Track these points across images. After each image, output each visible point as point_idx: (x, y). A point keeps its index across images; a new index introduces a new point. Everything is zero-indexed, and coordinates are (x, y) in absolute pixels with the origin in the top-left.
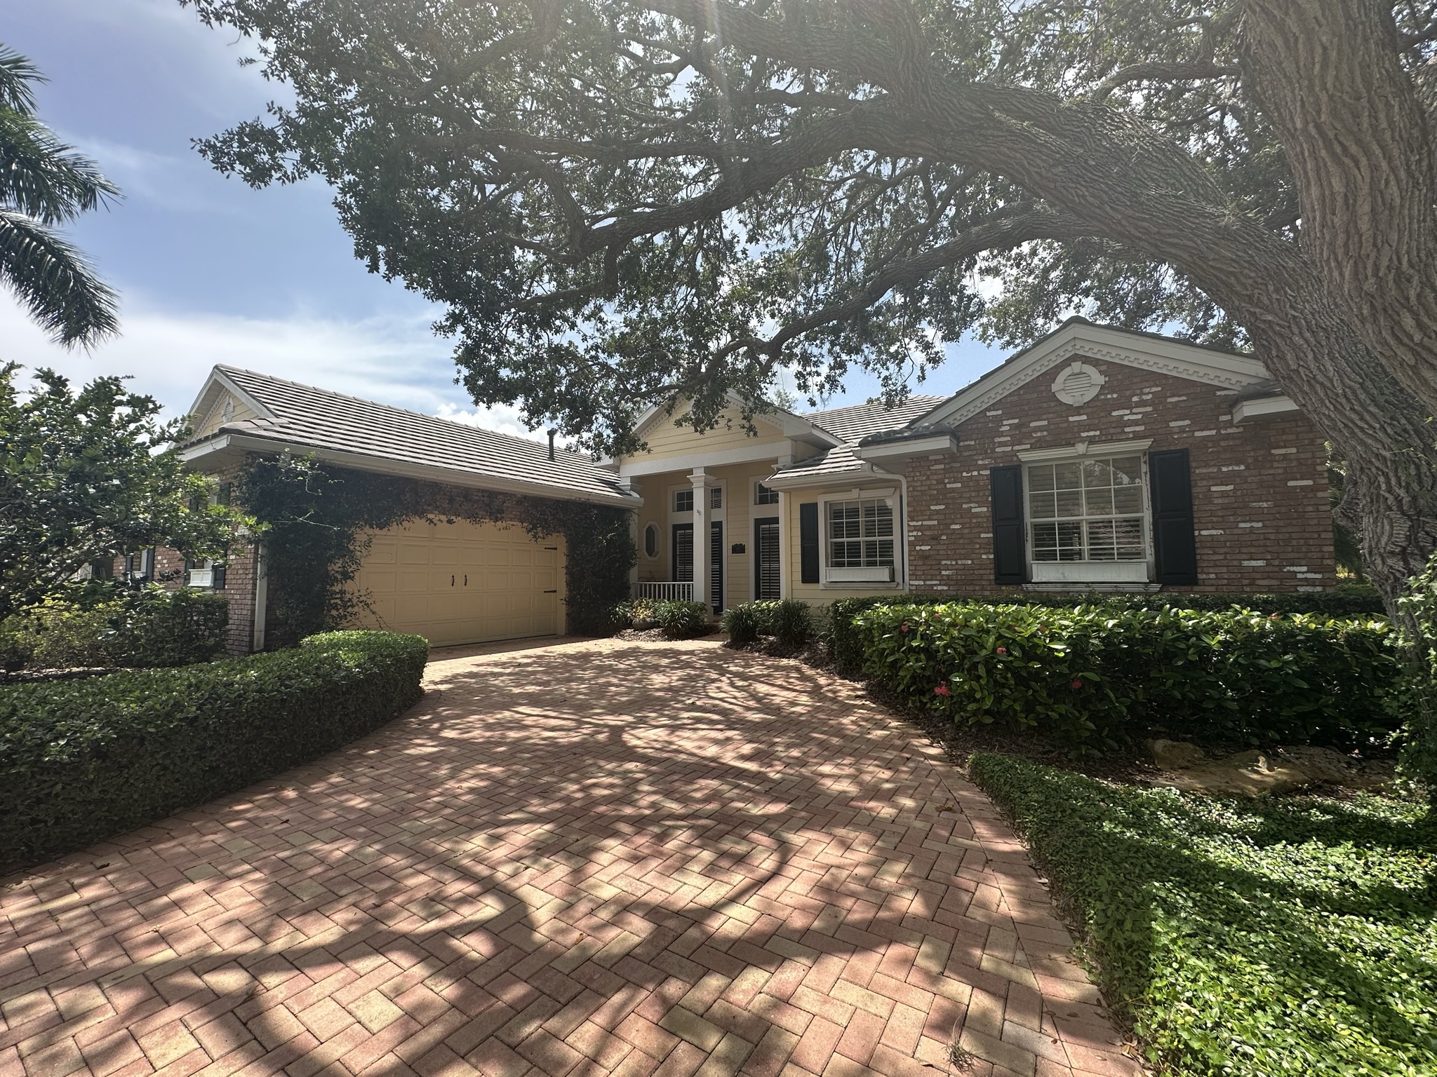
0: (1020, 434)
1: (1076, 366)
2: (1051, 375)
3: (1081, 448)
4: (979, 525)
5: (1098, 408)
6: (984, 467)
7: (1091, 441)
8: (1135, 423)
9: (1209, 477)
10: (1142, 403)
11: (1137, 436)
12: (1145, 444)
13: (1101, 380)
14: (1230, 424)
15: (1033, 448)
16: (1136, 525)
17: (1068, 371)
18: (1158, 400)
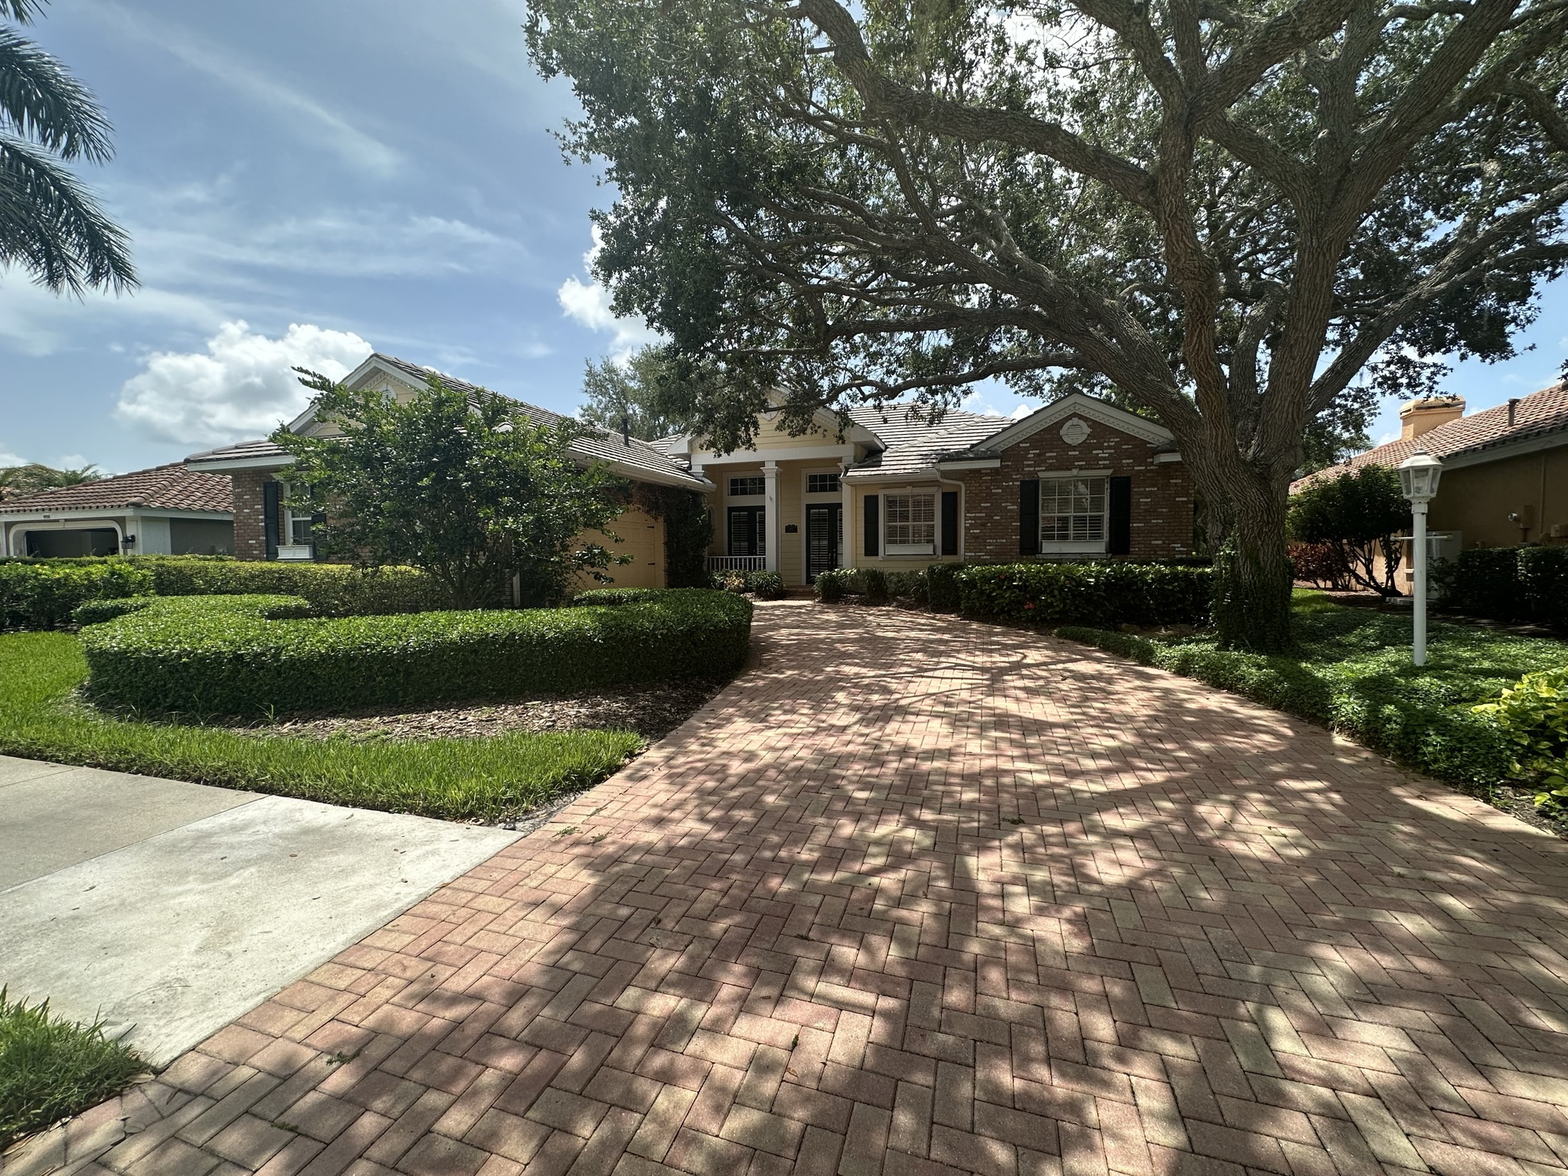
0: (1040, 460)
1: (1075, 420)
2: (1060, 424)
3: (1075, 472)
4: (1012, 517)
5: (1084, 447)
6: (1016, 480)
7: (1081, 468)
8: (1104, 459)
9: (1139, 493)
10: (1109, 447)
11: (1105, 467)
12: (1109, 472)
13: (1089, 431)
14: (1152, 464)
15: (1047, 470)
16: (1100, 519)
17: (1069, 423)
18: (1116, 447)
